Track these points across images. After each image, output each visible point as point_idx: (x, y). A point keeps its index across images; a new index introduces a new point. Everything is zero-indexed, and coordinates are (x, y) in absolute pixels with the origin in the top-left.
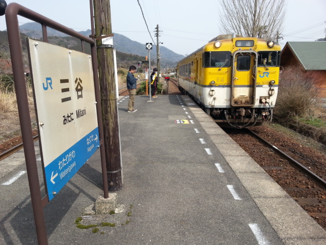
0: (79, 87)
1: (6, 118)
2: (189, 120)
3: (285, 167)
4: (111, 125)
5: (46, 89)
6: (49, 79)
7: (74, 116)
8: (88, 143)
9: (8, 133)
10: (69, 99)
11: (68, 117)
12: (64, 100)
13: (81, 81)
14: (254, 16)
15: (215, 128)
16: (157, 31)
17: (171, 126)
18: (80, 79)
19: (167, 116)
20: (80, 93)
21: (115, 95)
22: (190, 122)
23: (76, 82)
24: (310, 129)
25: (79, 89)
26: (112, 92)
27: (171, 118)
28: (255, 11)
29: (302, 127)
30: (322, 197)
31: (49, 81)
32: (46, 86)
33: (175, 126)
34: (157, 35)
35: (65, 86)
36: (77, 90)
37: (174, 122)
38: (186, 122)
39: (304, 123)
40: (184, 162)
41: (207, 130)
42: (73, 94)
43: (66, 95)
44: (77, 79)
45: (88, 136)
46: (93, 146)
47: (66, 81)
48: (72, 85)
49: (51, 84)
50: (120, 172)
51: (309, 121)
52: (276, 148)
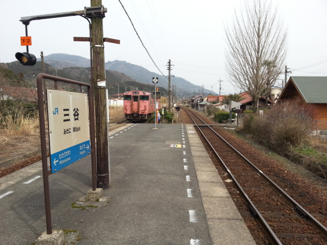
0: (76, 114)
1: (27, 141)
2: (182, 144)
3: (264, 188)
4: (102, 141)
5: (54, 114)
6: (57, 109)
7: (72, 130)
8: (81, 149)
9: (28, 153)
10: (69, 120)
11: (67, 130)
12: (65, 121)
13: (78, 110)
14: (258, 53)
15: (202, 151)
16: (170, 65)
17: (165, 149)
18: (77, 109)
19: (164, 141)
20: (76, 117)
21: (106, 120)
22: (182, 146)
23: (74, 110)
24: (301, 157)
25: (76, 115)
26: (104, 118)
27: (167, 143)
28: (259, 49)
29: (295, 155)
30: (286, 212)
31: (57, 110)
32: (54, 112)
33: (168, 149)
34: (169, 69)
35: (66, 112)
36: (75, 115)
37: (168, 146)
38: (179, 146)
39: (297, 152)
40: (163, 174)
41: (194, 153)
42: (72, 117)
43: (67, 118)
44: (75, 109)
45: (81, 144)
46: (84, 152)
47: (68, 110)
48: (71, 113)
49: (57, 111)
50: (108, 175)
51: (302, 150)
52: (262, 172)
